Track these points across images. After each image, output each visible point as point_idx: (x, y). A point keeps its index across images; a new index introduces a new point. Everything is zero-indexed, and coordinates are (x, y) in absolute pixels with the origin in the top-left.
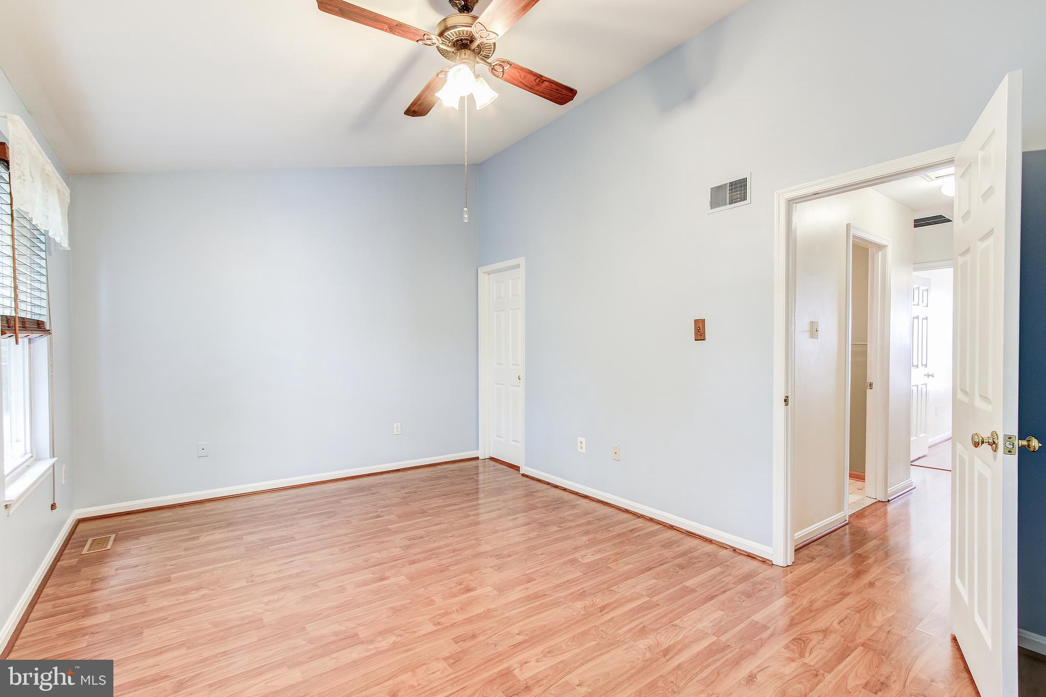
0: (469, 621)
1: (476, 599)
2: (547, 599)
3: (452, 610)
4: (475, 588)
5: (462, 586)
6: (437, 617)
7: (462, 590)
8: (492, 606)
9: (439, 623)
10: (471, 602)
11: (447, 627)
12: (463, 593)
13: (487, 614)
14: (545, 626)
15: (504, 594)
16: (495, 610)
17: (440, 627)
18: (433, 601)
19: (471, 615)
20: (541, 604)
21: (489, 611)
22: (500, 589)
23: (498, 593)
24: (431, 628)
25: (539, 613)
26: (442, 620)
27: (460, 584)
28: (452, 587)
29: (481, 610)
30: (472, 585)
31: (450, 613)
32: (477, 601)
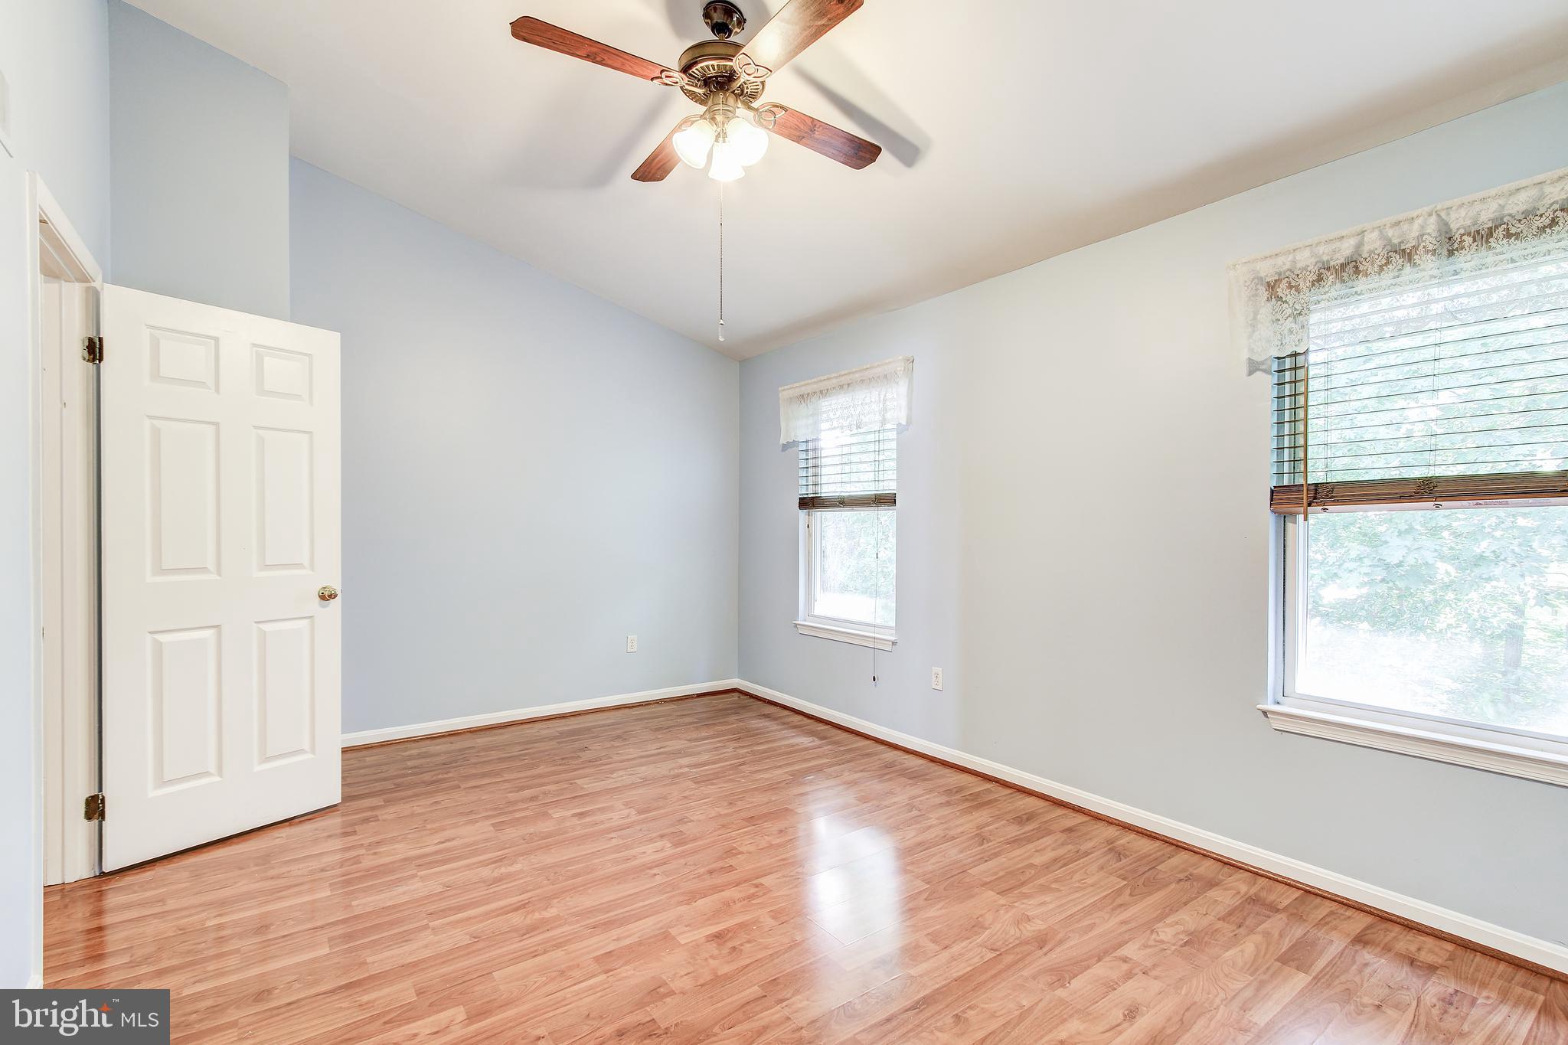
0: (717, 889)
1: (708, 919)
2: (591, 921)
3: (742, 903)
4: (708, 941)
5: (730, 944)
6: (761, 893)
7: (731, 937)
8: (683, 909)
9: (757, 886)
10: (716, 914)
11: (745, 881)
12: (728, 930)
13: (692, 897)
14: (618, 884)
15: (661, 928)
16: (680, 903)
17: (754, 882)
18: (773, 918)
19: (716, 897)
20: (608, 912)
21: (688, 902)
22: (665, 938)
23: (669, 930)
24: (766, 881)
25: (618, 899)
26: (753, 890)
27: (734, 949)
28: (749, 942)
29: (700, 902)
30: (712, 948)
31: (744, 900)
32: (705, 917)
